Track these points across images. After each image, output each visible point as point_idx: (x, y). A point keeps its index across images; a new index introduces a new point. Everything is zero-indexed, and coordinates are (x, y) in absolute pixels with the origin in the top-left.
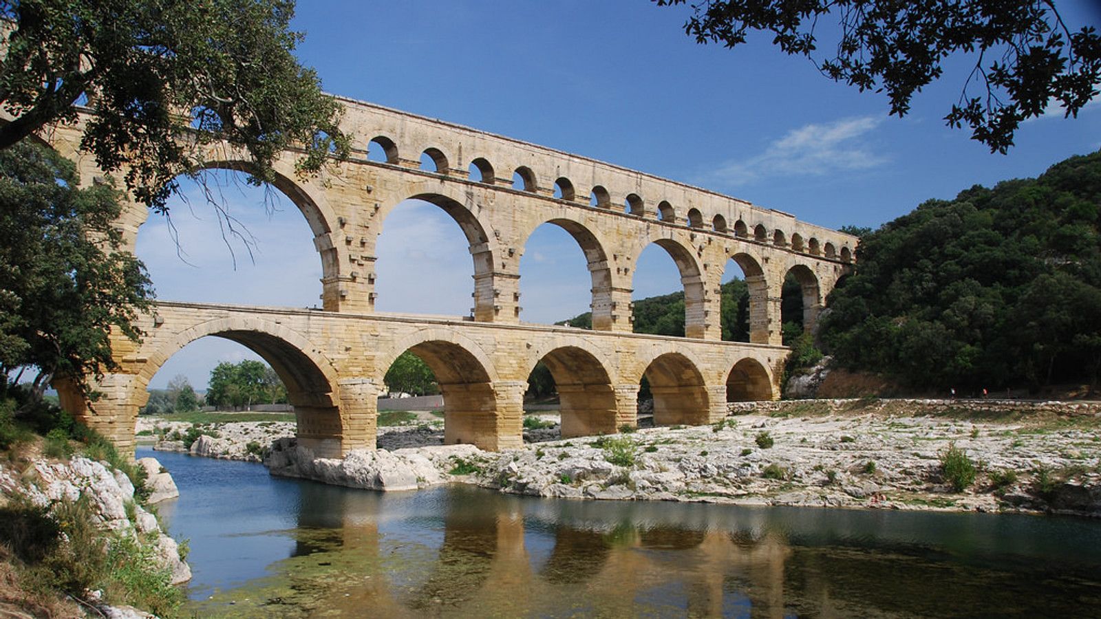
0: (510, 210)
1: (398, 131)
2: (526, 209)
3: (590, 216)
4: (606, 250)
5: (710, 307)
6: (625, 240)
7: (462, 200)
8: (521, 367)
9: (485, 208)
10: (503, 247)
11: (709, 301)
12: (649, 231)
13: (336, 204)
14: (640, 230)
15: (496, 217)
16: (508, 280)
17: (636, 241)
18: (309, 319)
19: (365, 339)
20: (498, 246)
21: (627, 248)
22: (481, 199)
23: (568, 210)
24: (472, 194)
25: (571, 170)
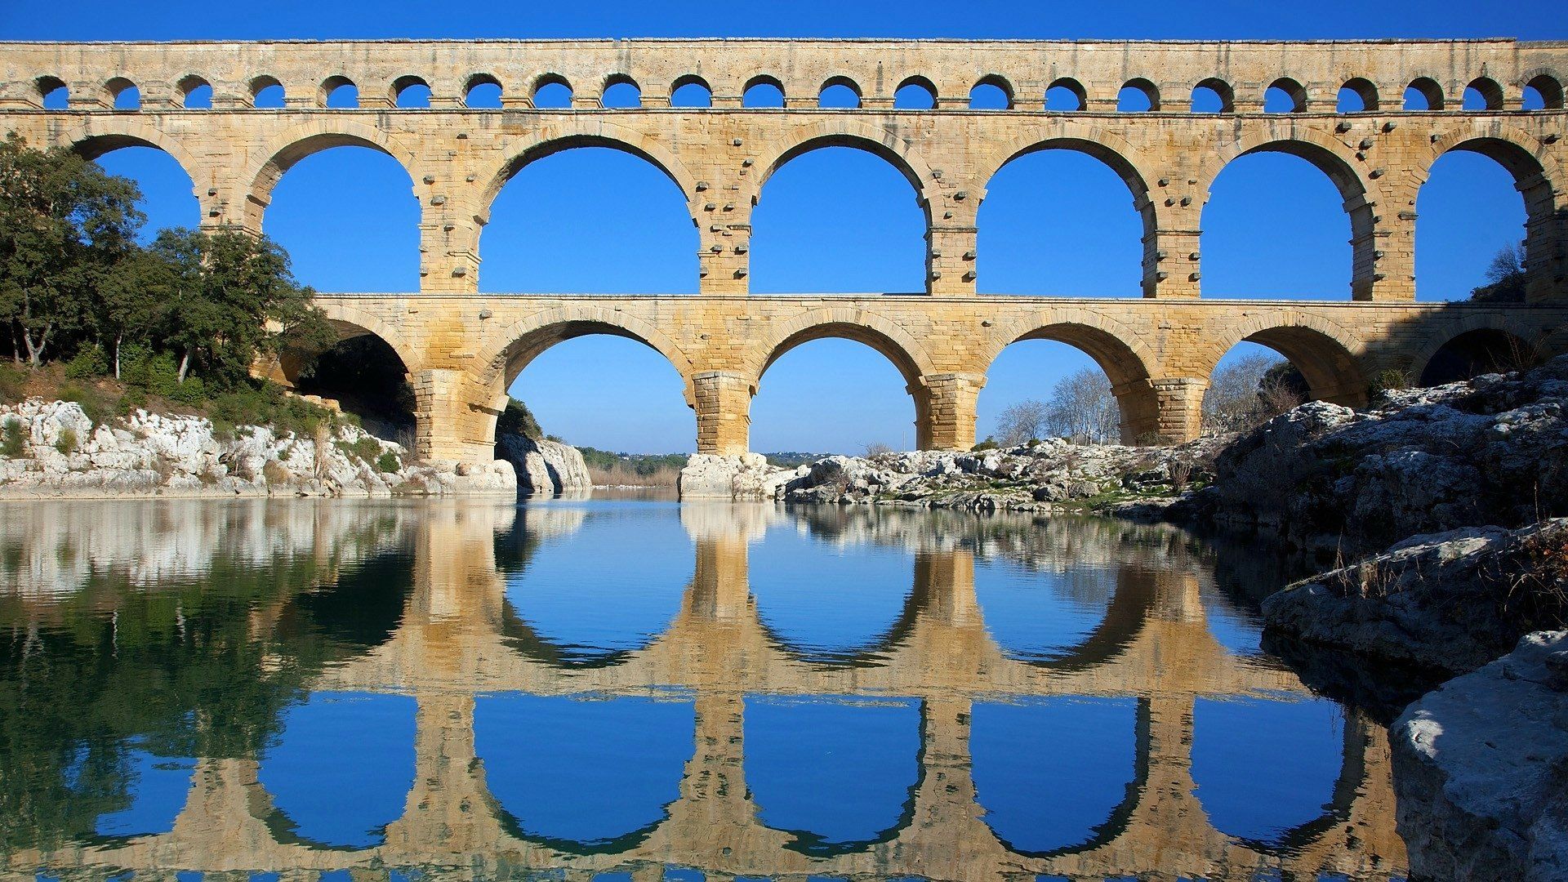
0: (960, 140)
1: (784, 65)
2: (989, 134)
3: (1111, 127)
4: (1144, 176)
5: (1387, 245)
6: (1186, 153)
7: (878, 137)
8: (974, 355)
9: (918, 143)
10: (948, 191)
11: (1386, 234)
12: (1240, 133)
13: (694, 168)
14: (1220, 133)
15: (935, 152)
16: (958, 236)
17: (1211, 153)
18: (656, 304)
19: (730, 325)
20: (940, 192)
21: (1189, 167)
22: (910, 131)
23: (1067, 124)
24: (894, 127)
25: (1080, 64)
